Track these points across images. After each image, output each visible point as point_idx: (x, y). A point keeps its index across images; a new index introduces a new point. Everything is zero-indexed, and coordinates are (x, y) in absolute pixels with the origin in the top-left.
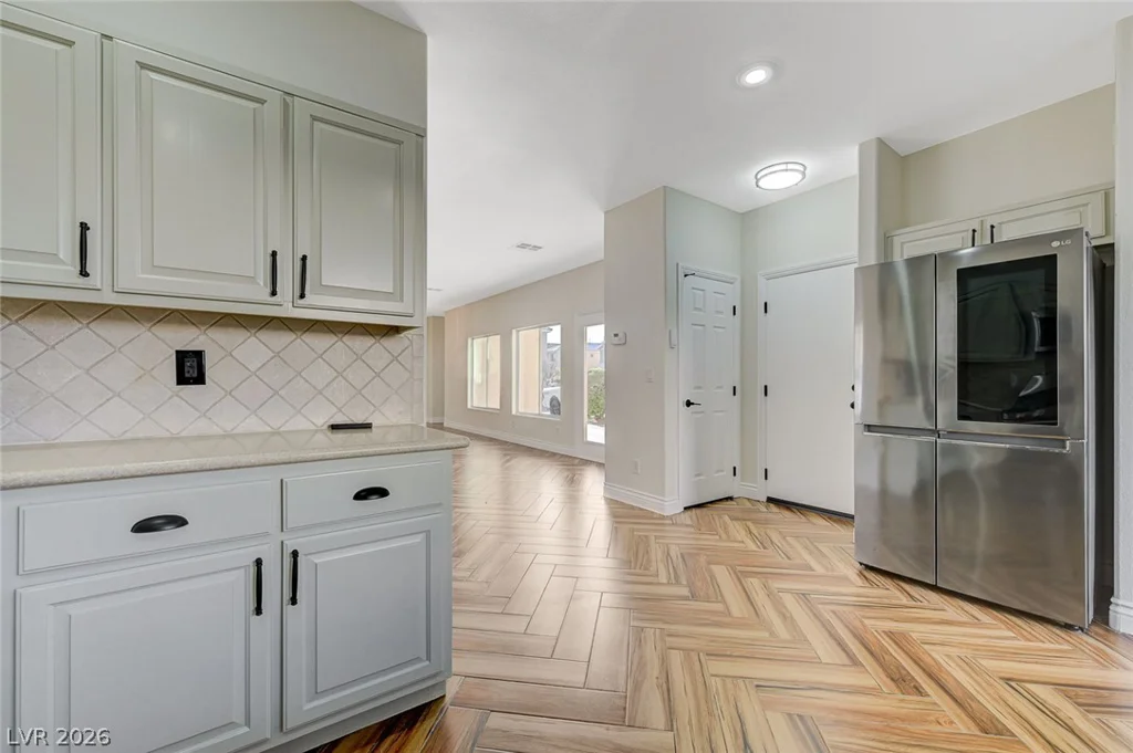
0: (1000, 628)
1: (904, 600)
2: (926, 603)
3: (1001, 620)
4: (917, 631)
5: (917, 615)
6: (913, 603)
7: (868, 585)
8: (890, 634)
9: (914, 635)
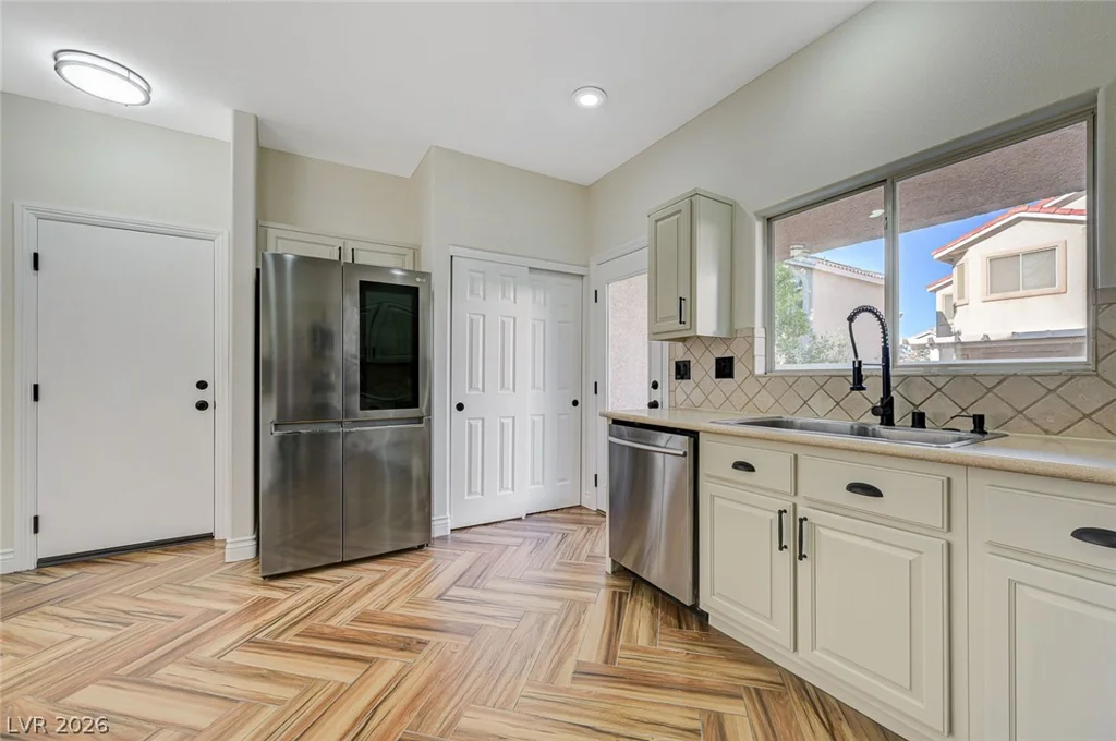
0: (398, 570)
1: (331, 588)
2: (346, 580)
3: (393, 564)
4: (368, 603)
5: (354, 592)
6: (338, 586)
7: (291, 593)
8: (358, 619)
9: (371, 608)
